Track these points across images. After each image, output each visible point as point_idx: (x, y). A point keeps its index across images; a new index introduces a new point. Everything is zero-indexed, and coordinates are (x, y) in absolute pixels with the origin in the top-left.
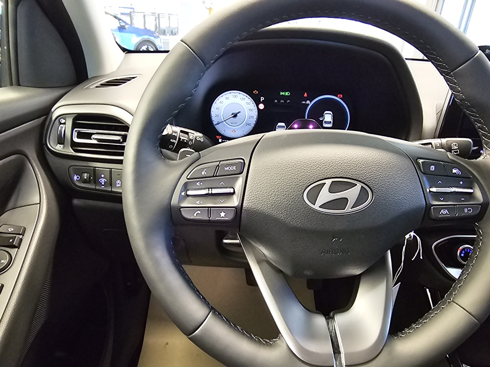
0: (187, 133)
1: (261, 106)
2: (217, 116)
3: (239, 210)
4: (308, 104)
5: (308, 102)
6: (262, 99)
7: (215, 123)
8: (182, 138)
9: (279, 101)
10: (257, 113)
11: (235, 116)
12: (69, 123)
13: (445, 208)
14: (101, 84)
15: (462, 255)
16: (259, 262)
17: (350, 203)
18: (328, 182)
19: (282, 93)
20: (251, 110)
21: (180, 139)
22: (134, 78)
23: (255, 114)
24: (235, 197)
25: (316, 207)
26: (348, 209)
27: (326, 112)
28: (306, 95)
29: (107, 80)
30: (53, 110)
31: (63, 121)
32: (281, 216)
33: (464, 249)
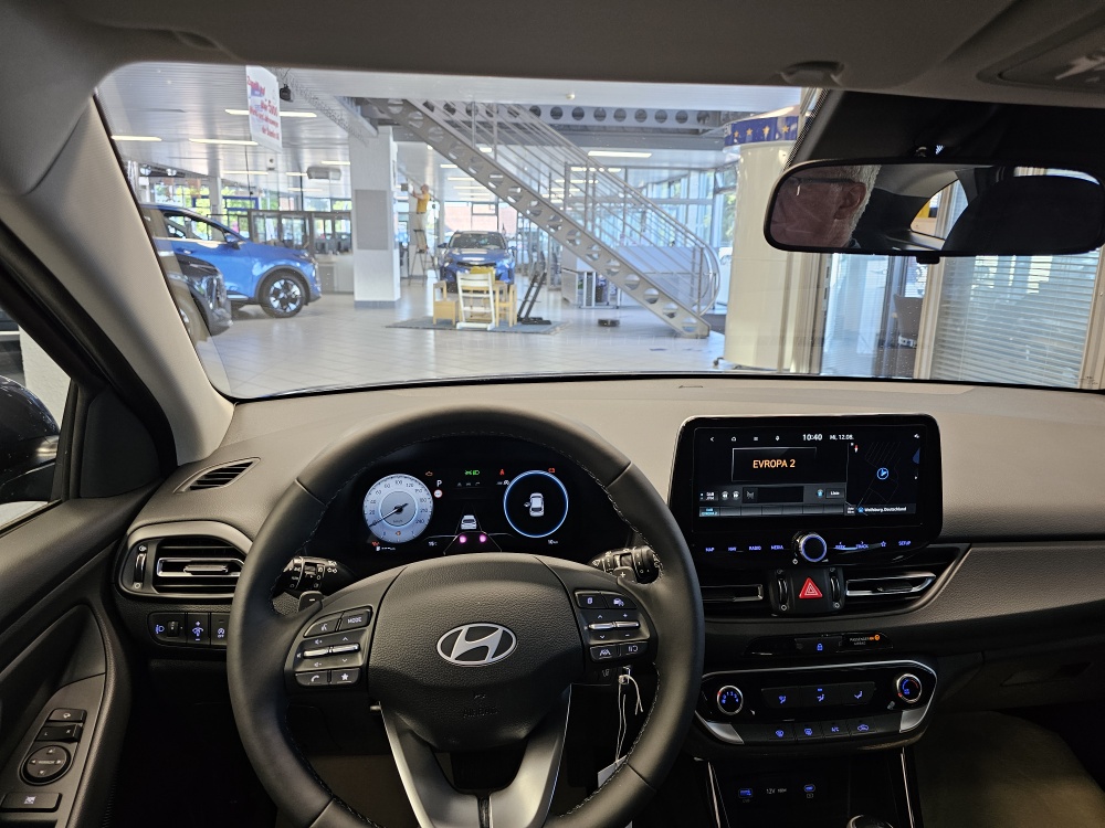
0: (315, 565)
1: (438, 494)
2: (373, 512)
3: (364, 670)
4: (507, 486)
5: (506, 482)
6: (439, 482)
7: (369, 523)
8: (307, 573)
9: (464, 485)
10: (432, 505)
11: (399, 510)
12: (153, 550)
13: (606, 648)
14: (198, 482)
15: (724, 701)
16: (401, 734)
17: (491, 652)
18: (465, 629)
19: (467, 473)
20: (422, 500)
21: (304, 574)
22: (248, 465)
23: (429, 505)
24: (360, 655)
25: (451, 659)
26: (488, 659)
27: (533, 495)
28: (502, 472)
29: (206, 472)
30: (129, 532)
31: (143, 549)
32: (413, 674)
33: (723, 693)
